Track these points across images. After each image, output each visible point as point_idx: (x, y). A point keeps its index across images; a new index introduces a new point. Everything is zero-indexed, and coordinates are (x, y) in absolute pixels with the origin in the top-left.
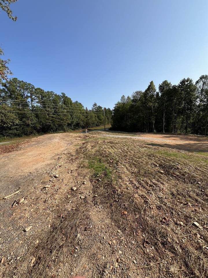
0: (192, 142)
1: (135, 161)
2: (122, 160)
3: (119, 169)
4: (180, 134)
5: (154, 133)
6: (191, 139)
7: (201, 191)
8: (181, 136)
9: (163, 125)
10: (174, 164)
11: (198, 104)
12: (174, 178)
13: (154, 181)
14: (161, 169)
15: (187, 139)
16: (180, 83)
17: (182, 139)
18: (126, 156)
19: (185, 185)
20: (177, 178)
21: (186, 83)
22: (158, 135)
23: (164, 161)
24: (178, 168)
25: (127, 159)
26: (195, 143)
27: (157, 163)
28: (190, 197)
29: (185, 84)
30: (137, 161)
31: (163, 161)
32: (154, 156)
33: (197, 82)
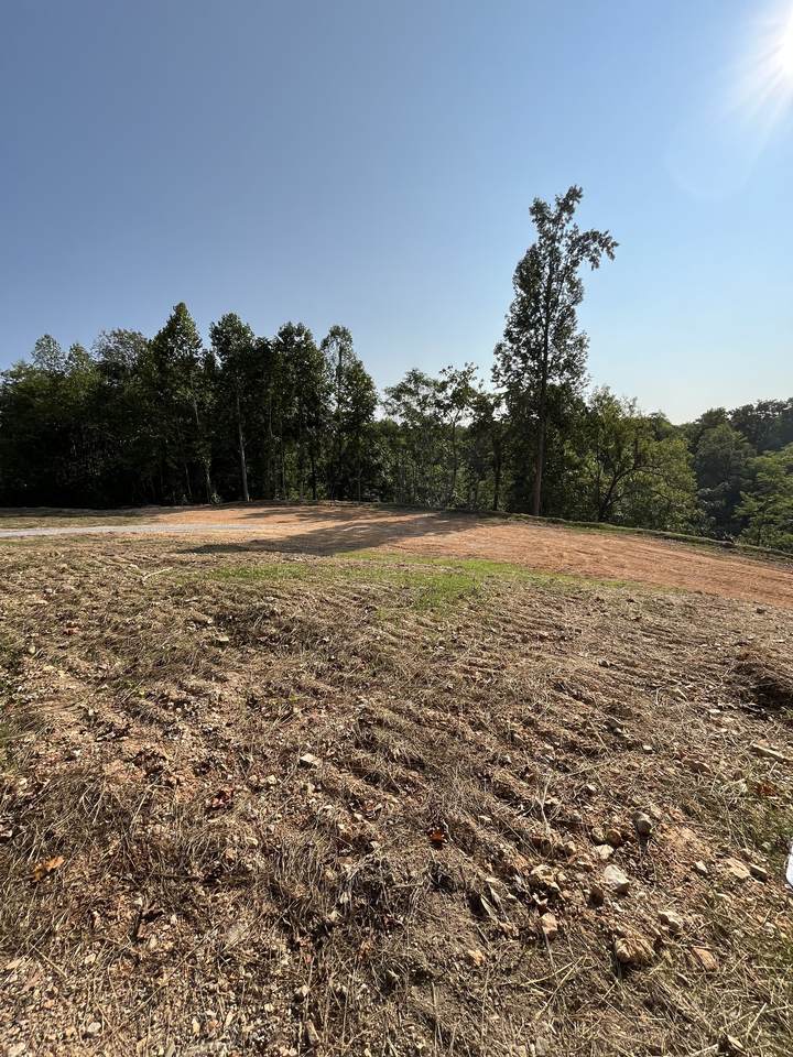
0: (330, 524)
1: (115, 629)
2: (43, 640)
3: (27, 685)
4: (297, 503)
5: (215, 506)
6: (327, 517)
7: (330, 660)
8: (300, 509)
9: (241, 474)
10: (263, 603)
11: (333, 409)
12: (262, 647)
13: (193, 681)
14: (220, 631)
15: (317, 516)
16: (280, 335)
17: (303, 517)
18: (71, 616)
19: (291, 660)
20: (269, 644)
21: (297, 339)
22: (228, 513)
23: (233, 600)
24: (273, 613)
25: (75, 630)
26: (337, 527)
27: (207, 614)
28: (300, 688)
29: (293, 341)
30: (126, 624)
31: (228, 603)
32: (196, 592)
33: (325, 343)
